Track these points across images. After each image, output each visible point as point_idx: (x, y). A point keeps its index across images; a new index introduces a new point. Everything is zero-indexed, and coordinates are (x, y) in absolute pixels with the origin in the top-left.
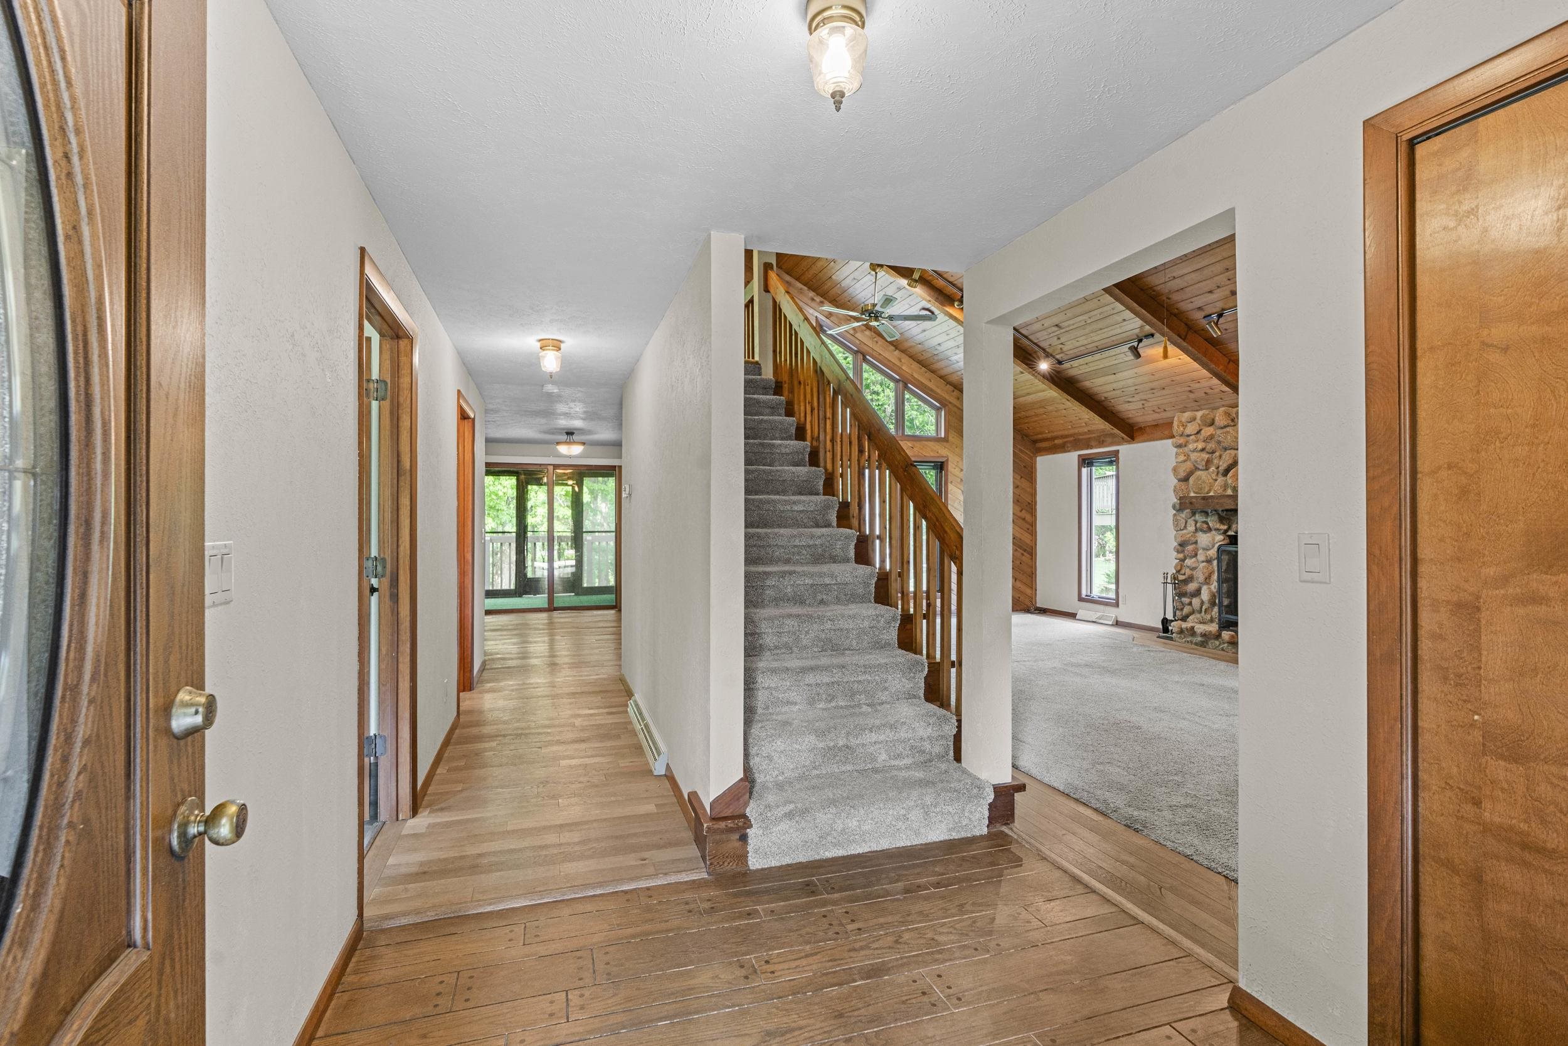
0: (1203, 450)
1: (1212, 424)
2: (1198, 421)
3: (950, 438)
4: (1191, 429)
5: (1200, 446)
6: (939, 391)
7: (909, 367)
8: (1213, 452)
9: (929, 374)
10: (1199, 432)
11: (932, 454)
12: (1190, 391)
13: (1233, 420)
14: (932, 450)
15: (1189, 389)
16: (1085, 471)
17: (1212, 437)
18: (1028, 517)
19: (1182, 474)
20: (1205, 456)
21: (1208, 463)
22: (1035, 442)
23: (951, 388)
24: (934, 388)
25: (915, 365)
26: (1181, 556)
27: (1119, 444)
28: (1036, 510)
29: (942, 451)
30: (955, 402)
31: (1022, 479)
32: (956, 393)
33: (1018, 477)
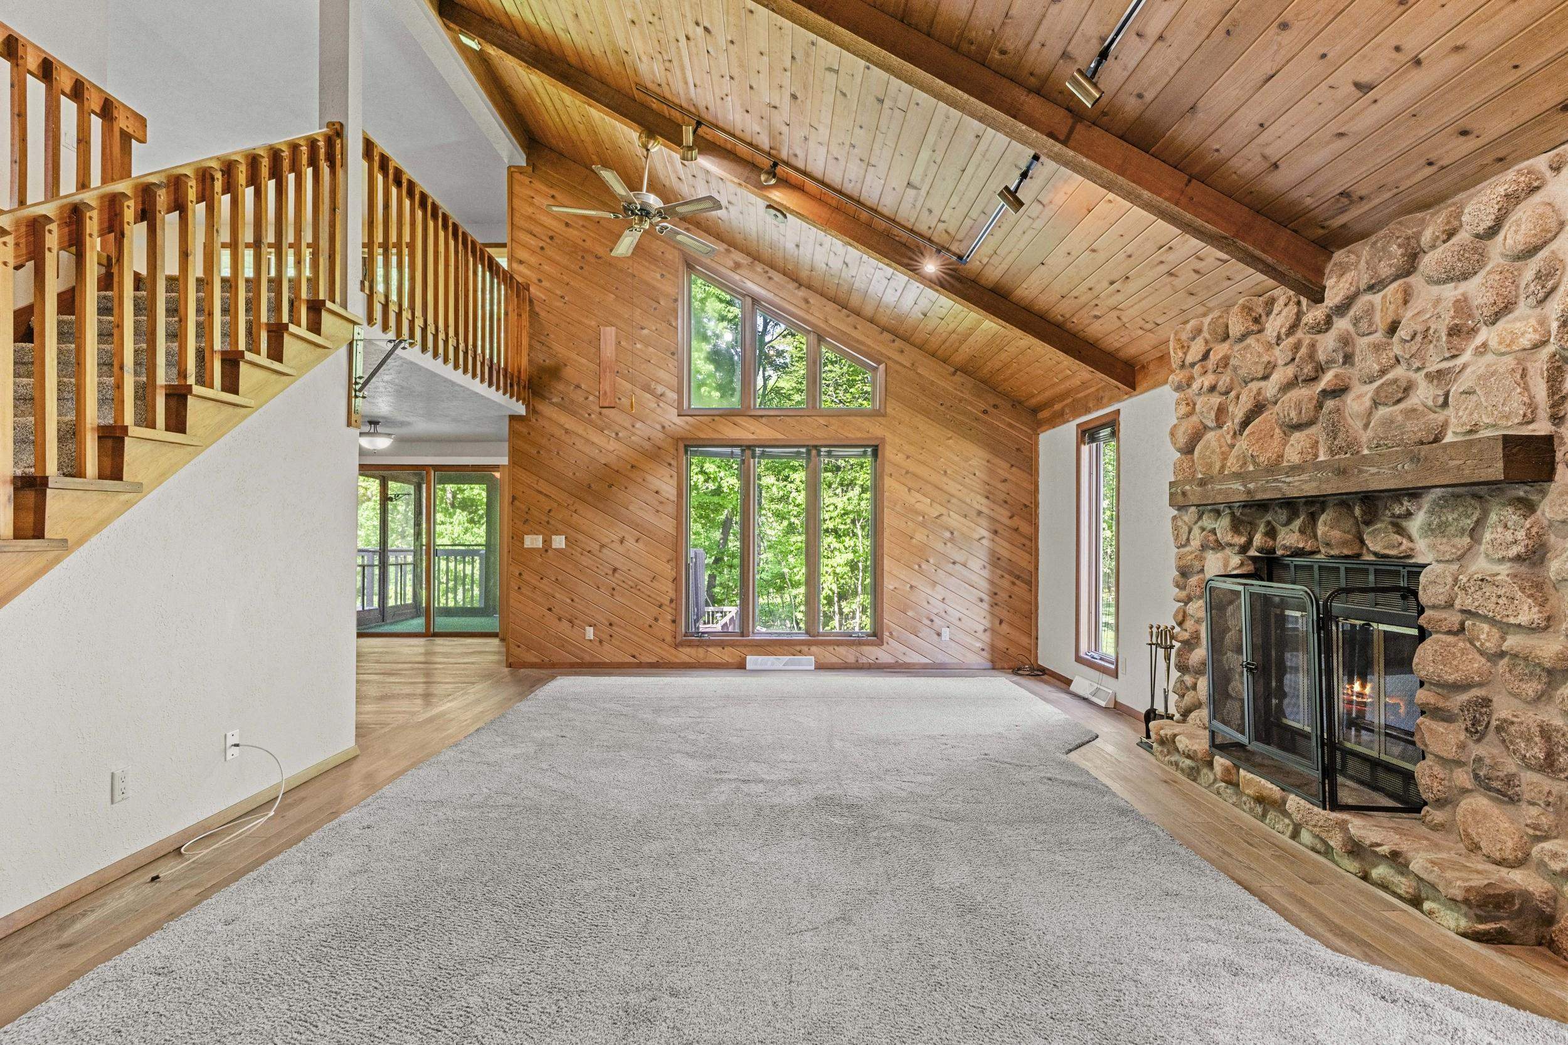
0: (1213, 389)
1: (1226, 337)
2: (1206, 334)
3: (889, 410)
4: (1196, 349)
5: (1208, 380)
6: (869, 342)
7: (821, 313)
8: (1227, 393)
9: (853, 319)
10: (1206, 356)
11: (859, 435)
12: (1170, 274)
13: (1257, 320)
14: (859, 429)
15: (1163, 268)
16: (1085, 449)
17: (1225, 362)
18: (1025, 528)
19: (1182, 440)
20: (1216, 400)
21: (1221, 412)
22: (1035, 411)
23: (890, 337)
24: (862, 338)
25: (830, 307)
26: (1183, 594)
27: (1119, 401)
28: (1037, 515)
29: (875, 430)
30: (896, 356)
31: (1014, 469)
32: (899, 343)
33: (1006, 466)
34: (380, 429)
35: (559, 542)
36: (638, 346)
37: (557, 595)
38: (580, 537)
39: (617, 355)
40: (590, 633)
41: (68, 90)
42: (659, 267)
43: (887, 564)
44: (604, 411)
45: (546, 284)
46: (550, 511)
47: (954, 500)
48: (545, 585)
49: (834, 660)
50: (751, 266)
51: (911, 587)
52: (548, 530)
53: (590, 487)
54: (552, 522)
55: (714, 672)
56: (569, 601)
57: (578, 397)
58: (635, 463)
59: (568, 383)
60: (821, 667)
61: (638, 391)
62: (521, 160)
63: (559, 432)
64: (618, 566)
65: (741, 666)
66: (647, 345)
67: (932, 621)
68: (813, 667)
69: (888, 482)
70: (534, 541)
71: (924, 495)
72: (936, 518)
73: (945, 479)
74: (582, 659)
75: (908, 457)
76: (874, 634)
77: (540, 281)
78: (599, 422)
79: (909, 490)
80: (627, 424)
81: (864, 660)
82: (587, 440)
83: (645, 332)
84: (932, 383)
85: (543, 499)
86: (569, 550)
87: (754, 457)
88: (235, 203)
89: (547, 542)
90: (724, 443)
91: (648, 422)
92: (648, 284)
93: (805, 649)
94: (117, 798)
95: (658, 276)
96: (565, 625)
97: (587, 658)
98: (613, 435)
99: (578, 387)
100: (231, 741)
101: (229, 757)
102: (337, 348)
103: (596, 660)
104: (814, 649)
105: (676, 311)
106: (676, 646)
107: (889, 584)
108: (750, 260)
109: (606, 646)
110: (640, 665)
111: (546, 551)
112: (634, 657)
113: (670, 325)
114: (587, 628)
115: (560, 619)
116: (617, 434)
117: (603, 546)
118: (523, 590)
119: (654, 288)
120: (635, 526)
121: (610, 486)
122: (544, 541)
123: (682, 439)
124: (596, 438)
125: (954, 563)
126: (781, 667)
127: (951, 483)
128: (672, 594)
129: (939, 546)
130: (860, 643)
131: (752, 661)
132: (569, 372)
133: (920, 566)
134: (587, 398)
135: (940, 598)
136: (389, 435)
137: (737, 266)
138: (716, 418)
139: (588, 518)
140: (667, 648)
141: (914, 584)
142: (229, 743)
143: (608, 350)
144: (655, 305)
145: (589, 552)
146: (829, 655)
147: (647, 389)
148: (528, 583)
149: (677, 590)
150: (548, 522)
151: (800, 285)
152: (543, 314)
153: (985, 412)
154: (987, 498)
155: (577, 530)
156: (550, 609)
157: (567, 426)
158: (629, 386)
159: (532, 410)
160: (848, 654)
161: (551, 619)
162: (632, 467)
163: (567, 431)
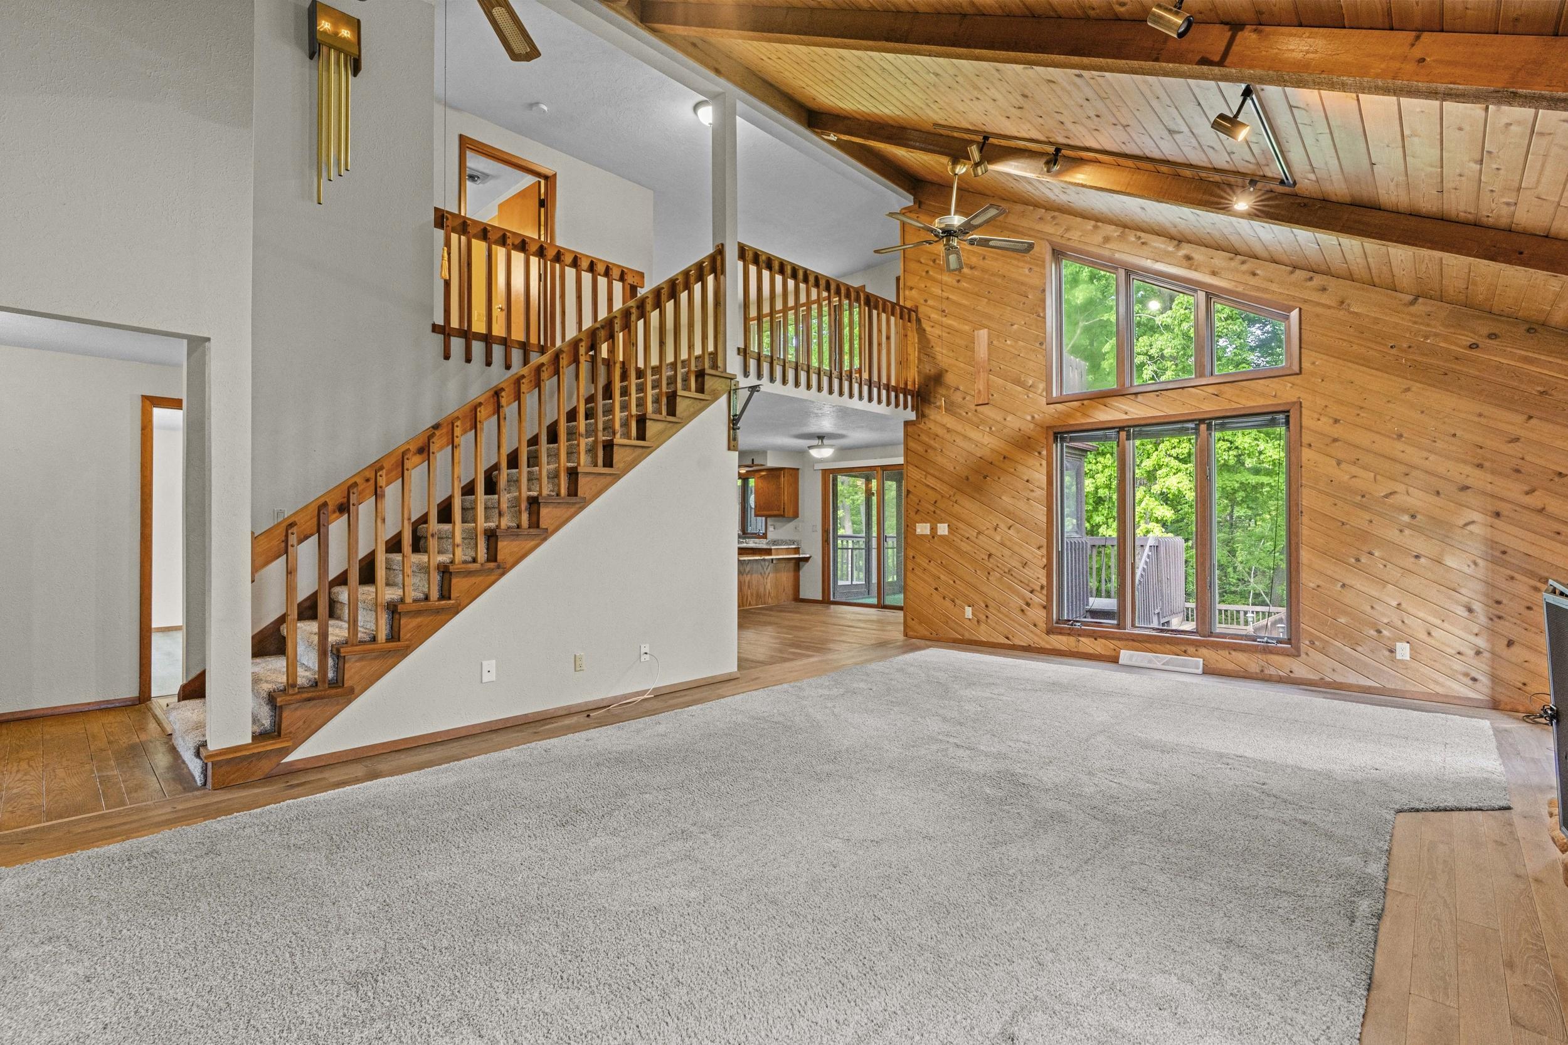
3: (1305, 365)
6: (1274, 286)
7: (1210, 267)
14: (1262, 394)
23: (1305, 274)
25: (1217, 257)
29: (1285, 392)
30: (1315, 297)
31: (1533, 421)
32: (1318, 280)
33: (1519, 419)
34: (826, 442)
35: (943, 529)
36: (1008, 342)
37: (942, 577)
38: (961, 525)
39: (989, 354)
40: (969, 612)
41: (602, 273)
42: (1026, 262)
43: (1305, 555)
44: (979, 408)
45: (930, 302)
46: (936, 502)
47: (1414, 473)
48: (932, 567)
49: (1230, 666)
50: (1122, 237)
51: (1344, 586)
52: (934, 519)
53: (967, 479)
54: (938, 512)
55: (1085, 662)
56: (952, 582)
57: (957, 397)
58: (1007, 454)
59: (948, 387)
60: (1208, 671)
61: (1009, 385)
62: (908, 201)
63: (941, 432)
64: (993, 551)
65: (1114, 660)
66: (1016, 340)
67: (1379, 632)
68: (1200, 671)
69: (1306, 454)
70: (923, 529)
71: (1364, 468)
72: (1386, 496)
73: (1399, 446)
74: (963, 636)
75: (1336, 421)
76: (1289, 641)
77: (926, 301)
78: (975, 419)
79: (1339, 463)
80: (999, 418)
81: (1272, 671)
82: (965, 437)
83: (1015, 327)
84: (1376, 321)
85: (930, 491)
86: (951, 536)
87: (1128, 439)
88: (662, 315)
89: (933, 529)
90: (1094, 427)
91: (1019, 414)
92: (1017, 282)
93: (1191, 650)
94: (578, 669)
95: (1027, 271)
96: (948, 603)
97: (967, 636)
98: (988, 429)
99: (957, 389)
100: (643, 650)
101: (642, 660)
102: (716, 399)
103: (975, 638)
104: (1204, 651)
105: (1044, 301)
106: (1049, 632)
107: (1308, 580)
108: (1121, 229)
109: (983, 627)
110: (1014, 647)
111: (933, 537)
112: (1007, 638)
113: (1039, 316)
114: (967, 608)
115: (944, 598)
116: (990, 428)
117: (979, 533)
118: (916, 571)
119: (1022, 284)
120: (1009, 514)
121: (985, 477)
122: (932, 529)
123: (1048, 428)
124: (974, 434)
125: (1417, 557)
126: (1159, 666)
127: (1409, 450)
128: (1044, 582)
129: (1393, 534)
130: (1266, 650)
131: (1125, 656)
132: (950, 379)
133: (1358, 560)
134: (964, 398)
135: (1394, 604)
136: (831, 446)
137: (1107, 239)
138: (1085, 402)
139: (968, 507)
140: (1038, 632)
141: (1347, 582)
142: (642, 653)
143: (982, 351)
144: (1024, 299)
145: (968, 538)
146: (1220, 658)
147: (1018, 382)
148: (919, 565)
149: (1049, 576)
150: (934, 512)
151: (1180, 241)
152: (928, 329)
153: (1473, 346)
154: (1480, 466)
155: (959, 519)
156: (936, 589)
157: (948, 426)
158: (1000, 381)
159: (921, 415)
160: (1253, 663)
161: (936, 598)
162: (1004, 458)
163: (949, 430)
